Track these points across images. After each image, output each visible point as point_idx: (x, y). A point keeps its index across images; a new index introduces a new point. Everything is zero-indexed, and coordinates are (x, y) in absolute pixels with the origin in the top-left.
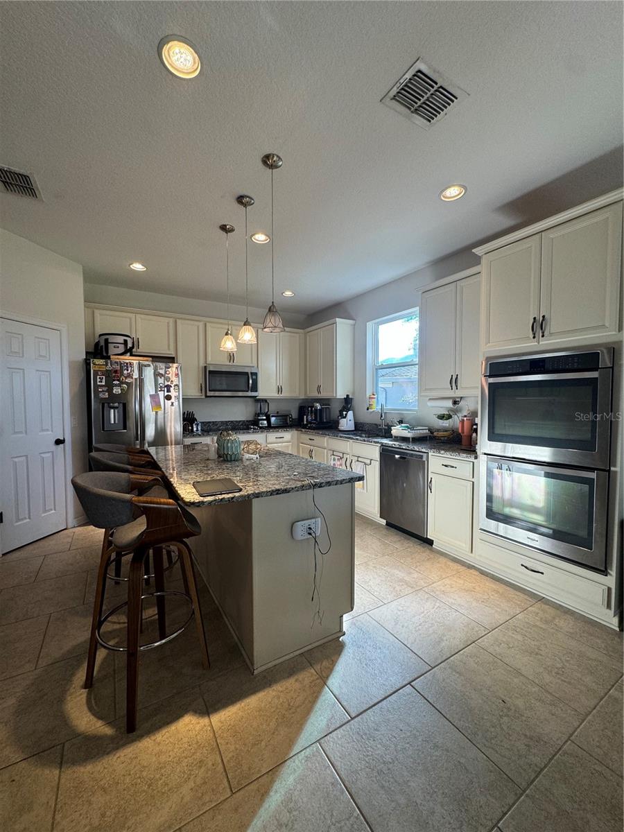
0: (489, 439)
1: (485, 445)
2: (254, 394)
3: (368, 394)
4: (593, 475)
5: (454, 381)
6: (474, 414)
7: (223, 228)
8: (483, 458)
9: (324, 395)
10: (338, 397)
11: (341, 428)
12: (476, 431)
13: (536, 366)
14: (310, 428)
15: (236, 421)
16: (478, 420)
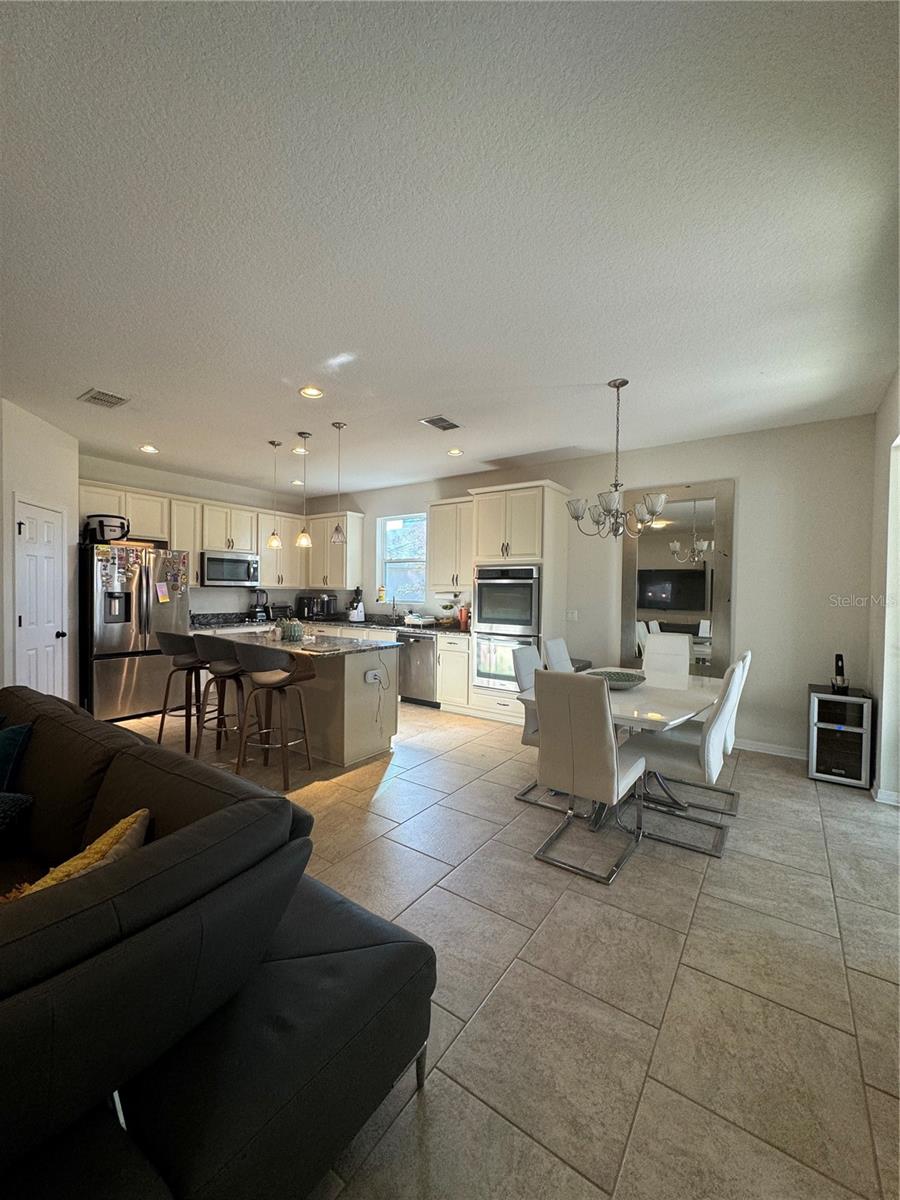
0: (479, 622)
1: (476, 626)
2: (254, 584)
3: (378, 586)
4: (531, 640)
5: (455, 580)
6: (469, 605)
7: (272, 443)
8: (475, 635)
9: (330, 586)
10: (348, 589)
11: (351, 619)
12: (470, 617)
13: (504, 574)
14: (316, 620)
15: (230, 614)
16: (471, 610)
